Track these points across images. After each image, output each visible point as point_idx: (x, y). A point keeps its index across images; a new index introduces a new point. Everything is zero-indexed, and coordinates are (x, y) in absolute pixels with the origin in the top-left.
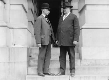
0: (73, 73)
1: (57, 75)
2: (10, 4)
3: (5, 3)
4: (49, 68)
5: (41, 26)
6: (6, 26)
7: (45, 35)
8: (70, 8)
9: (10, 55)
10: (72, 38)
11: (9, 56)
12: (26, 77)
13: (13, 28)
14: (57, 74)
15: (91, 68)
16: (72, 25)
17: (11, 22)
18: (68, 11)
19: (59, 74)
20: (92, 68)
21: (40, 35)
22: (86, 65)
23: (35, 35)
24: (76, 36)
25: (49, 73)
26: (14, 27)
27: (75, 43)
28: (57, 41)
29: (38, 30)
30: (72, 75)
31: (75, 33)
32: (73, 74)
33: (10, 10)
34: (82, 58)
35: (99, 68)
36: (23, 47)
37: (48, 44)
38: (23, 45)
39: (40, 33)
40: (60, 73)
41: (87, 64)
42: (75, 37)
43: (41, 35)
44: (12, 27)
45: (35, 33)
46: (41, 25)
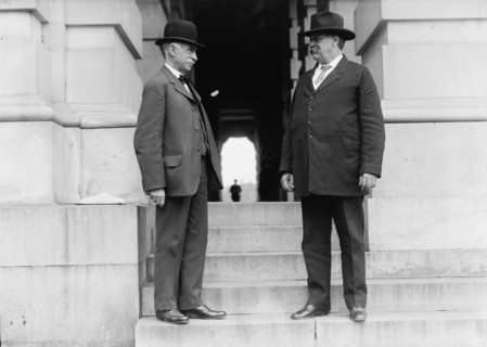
0: (360, 309)
1: (297, 316)
2: (67, 26)
3: (44, 23)
4: (201, 287)
5: (162, 117)
6: (52, 120)
7: (181, 153)
8: (337, 38)
9: (67, 236)
10: (351, 162)
11: (66, 243)
12: (137, 328)
13: (79, 126)
14: (299, 313)
15: (408, 286)
16: (351, 109)
17: (69, 100)
18: (330, 51)
19: (306, 313)
20: (412, 286)
21: (160, 155)
22: (386, 273)
23: (141, 157)
24: (372, 154)
25: (201, 308)
26: (85, 121)
27: (369, 182)
28: (285, 177)
29: (151, 135)
30: (360, 317)
31: (364, 140)
32: (361, 313)
33: (67, 49)
34: (370, 247)
35: (441, 286)
36: (122, 201)
37: (194, 192)
38: (122, 196)
39: (160, 144)
40: (311, 308)
41: (390, 271)
42: (366, 157)
43: (163, 155)
44: (76, 121)
45: (141, 147)
46: (163, 112)
